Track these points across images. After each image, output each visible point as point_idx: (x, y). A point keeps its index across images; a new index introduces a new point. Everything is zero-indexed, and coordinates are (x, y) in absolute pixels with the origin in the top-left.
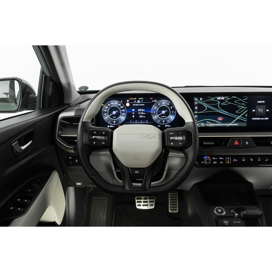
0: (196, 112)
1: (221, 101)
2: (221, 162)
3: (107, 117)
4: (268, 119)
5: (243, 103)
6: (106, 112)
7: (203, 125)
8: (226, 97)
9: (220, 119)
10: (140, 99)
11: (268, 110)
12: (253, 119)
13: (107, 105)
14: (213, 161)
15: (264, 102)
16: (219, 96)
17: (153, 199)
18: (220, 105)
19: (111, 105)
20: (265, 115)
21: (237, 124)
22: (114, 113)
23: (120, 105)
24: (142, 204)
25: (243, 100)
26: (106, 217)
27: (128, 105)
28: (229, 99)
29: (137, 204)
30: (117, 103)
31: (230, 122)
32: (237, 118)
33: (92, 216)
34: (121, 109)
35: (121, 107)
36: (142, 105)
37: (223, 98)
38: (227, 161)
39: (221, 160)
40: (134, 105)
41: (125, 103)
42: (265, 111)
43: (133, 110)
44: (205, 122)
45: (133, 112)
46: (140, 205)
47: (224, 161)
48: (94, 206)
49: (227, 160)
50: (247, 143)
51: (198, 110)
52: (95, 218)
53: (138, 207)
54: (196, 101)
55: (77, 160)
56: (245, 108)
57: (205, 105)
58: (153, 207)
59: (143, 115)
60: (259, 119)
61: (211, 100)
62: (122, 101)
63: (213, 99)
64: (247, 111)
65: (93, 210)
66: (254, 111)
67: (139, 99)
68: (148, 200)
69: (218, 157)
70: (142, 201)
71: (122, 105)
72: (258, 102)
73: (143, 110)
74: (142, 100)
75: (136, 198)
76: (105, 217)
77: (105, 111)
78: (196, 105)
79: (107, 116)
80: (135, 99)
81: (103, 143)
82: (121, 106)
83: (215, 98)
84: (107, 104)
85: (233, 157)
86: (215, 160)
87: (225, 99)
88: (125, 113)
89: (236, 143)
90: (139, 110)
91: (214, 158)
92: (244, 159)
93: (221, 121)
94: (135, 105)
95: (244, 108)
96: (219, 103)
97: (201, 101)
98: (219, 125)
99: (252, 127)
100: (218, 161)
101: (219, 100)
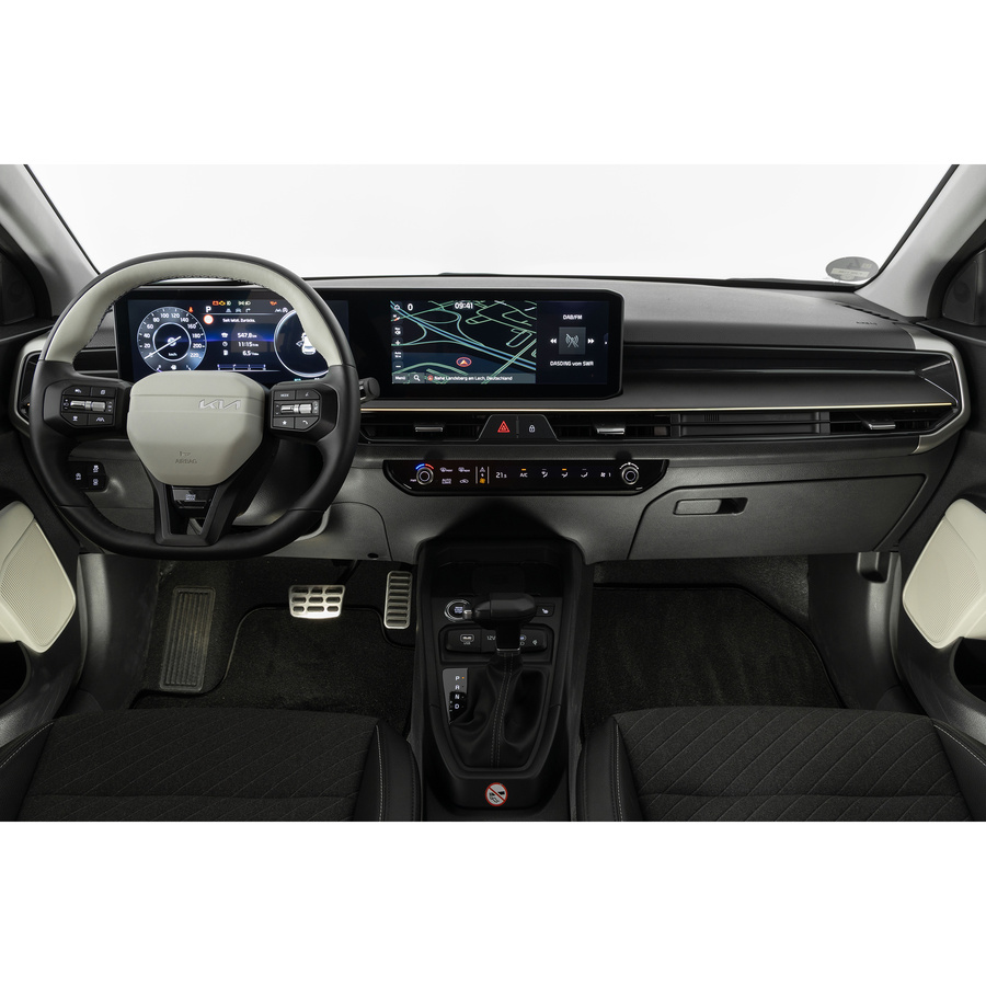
0: (398, 343)
1: (466, 313)
2: (464, 481)
3: (151, 355)
4: (592, 363)
5: (525, 318)
6: (149, 340)
7: (417, 378)
8: (478, 303)
9: (463, 362)
10: (243, 303)
11: (591, 341)
12: (552, 363)
13: (151, 321)
14: (439, 476)
15: (580, 317)
16: (459, 300)
17: (339, 591)
18: (463, 324)
19: (162, 320)
20: (584, 353)
21: (511, 379)
22: (172, 341)
23: (186, 320)
24: (306, 604)
25: (525, 312)
26: (210, 640)
27: (208, 319)
28: (485, 307)
29: (292, 605)
30: (178, 315)
31: (491, 371)
32: (510, 362)
33: (169, 640)
34: (191, 331)
35: (191, 326)
36: (248, 321)
37: (469, 305)
38: (480, 477)
39: (464, 475)
40: (225, 320)
41: (199, 314)
42: (583, 341)
43: (225, 335)
44: (422, 370)
45: (225, 339)
46: (302, 609)
47: (470, 476)
48: (176, 612)
49: (479, 474)
50: (532, 429)
51: (404, 338)
52: (176, 644)
53: (294, 614)
54: (396, 313)
55: (78, 475)
56: (531, 333)
57: (423, 324)
58: (336, 614)
59: (253, 349)
60: (568, 363)
61: (437, 309)
62: (191, 310)
63: (442, 307)
64: (535, 341)
65: (174, 622)
66: (553, 341)
67: (240, 303)
68: (325, 596)
69: (454, 465)
70: (308, 596)
71: (192, 322)
72: (566, 317)
73: (250, 335)
74: (248, 307)
75: (291, 589)
76: (206, 640)
77: (147, 336)
78: (398, 324)
79: (151, 350)
80: (229, 303)
81: (101, 419)
82: (190, 323)
83: (449, 303)
84: (151, 317)
85: (495, 466)
86: (446, 475)
87: (476, 308)
88: (203, 344)
89: (504, 428)
90: (240, 335)
91: (443, 470)
92: (524, 472)
93: (467, 370)
94: (228, 320)
95: (527, 334)
96: (459, 317)
97: (411, 313)
98: (462, 379)
99: (549, 385)
100: (456, 476)
101: (459, 311)
